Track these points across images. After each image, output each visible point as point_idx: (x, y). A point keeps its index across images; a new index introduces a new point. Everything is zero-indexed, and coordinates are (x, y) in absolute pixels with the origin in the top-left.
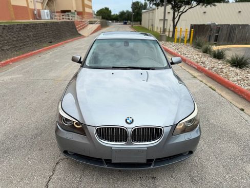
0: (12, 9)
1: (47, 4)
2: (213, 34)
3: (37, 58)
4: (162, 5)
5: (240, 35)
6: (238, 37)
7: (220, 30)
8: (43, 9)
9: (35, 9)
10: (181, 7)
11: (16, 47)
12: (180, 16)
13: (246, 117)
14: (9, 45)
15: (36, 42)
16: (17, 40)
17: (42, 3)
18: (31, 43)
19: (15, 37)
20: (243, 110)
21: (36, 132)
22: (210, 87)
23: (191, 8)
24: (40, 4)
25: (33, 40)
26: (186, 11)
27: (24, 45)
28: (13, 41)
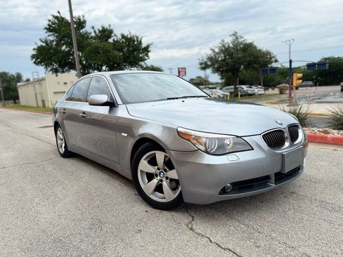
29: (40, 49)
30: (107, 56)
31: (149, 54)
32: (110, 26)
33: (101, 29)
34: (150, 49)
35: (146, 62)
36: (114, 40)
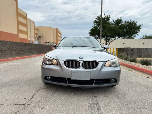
0: (19, 39)
1: (38, 39)
2: (129, 52)
3: (30, 59)
4: (99, 39)
5: (145, 53)
6: (144, 54)
7: (133, 50)
8: (35, 40)
9: (31, 41)
10: (110, 39)
11: (19, 53)
12: (109, 43)
13: (151, 80)
14: (16, 52)
15: (30, 52)
16: (20, 50)
17: (35, 38)
18: (27, 53)
19: (19, 49)
20: (148, 78)
21: (27, 80)
22: (129, 70)
23: (115, 39)
24: (34, 38)
25: (29, 51)
26: (113, 41)
27: (23, 53)
28: (18, 50)
30: (115, 31)
31: (140, 30)
32: (121, 18)
33: (117, 20)
34: (141, 27)
35: (138, 34)
36: (121, 24)
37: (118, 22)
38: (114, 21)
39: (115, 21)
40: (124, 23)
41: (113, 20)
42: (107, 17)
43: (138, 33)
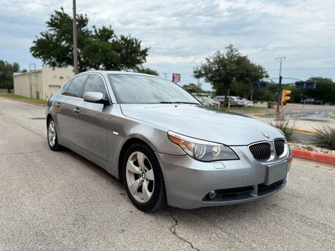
29: (40, 43)
30: (105, 55)
32: (111, 27)
34: (147, 53)
35: (142, 64)
36: (113, 41)
37: (106, 34)
38: (96, 31)
39: (98, 31)
40: (119, 38)
41: (94, 27)
42: (82, 17)
43: (142, 62)
